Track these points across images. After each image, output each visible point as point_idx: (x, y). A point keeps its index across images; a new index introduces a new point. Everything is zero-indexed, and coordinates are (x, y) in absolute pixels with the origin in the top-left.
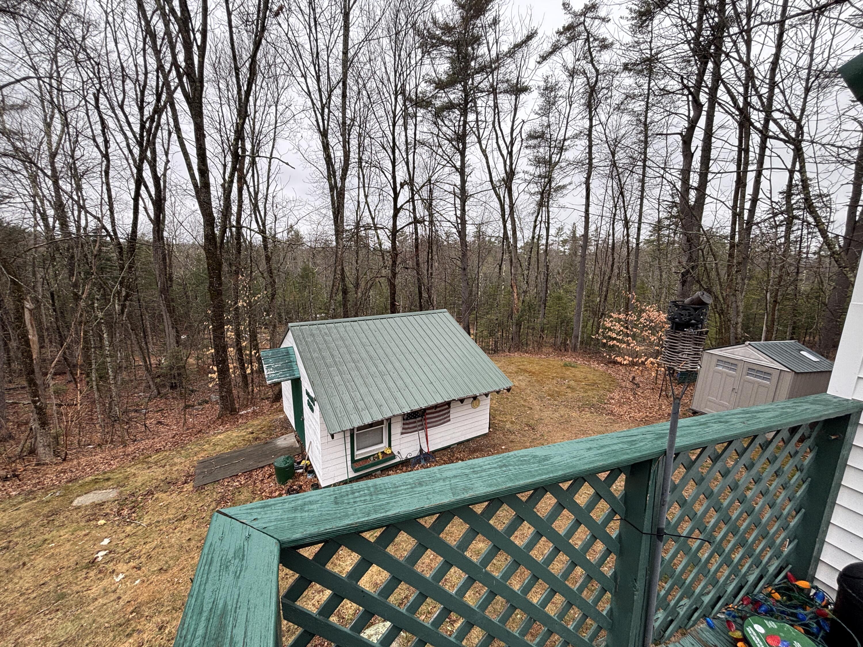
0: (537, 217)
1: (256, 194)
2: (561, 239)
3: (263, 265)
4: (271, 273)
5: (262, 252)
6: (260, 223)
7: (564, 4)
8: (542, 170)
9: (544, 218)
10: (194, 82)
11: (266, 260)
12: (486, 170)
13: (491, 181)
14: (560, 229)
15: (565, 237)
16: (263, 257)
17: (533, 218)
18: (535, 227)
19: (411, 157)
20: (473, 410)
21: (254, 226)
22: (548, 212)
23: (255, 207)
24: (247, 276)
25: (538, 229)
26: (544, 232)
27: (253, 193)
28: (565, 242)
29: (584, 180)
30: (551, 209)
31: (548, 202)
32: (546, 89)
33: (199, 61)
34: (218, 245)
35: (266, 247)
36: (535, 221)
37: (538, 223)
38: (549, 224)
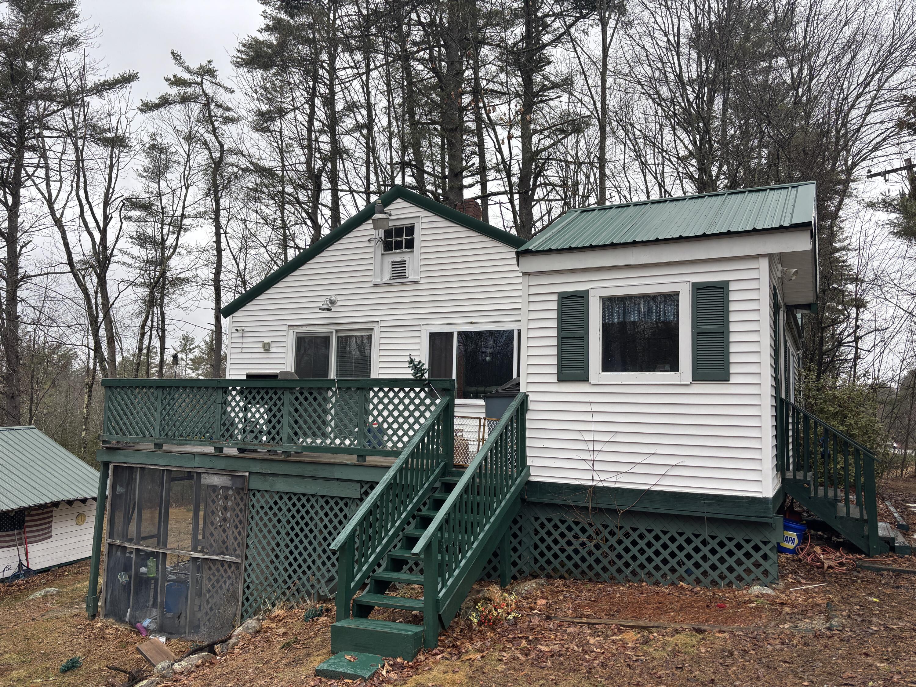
0: (146, 321)
2: (191, 356)
7: (173, 54)
8: (151, 253)
9: (155, 324)
12: (63, 248)
13: (71, 262)
14: (186, 340)
15: (196, 352)
17: (138, 322)
18: (143, 334)
20: (78, 527)
22: (163, 314)
25: (147, 337)
26: (156, 342)
28: (197, 362)
29: (212, 276)
30: (166, 309)
31: (162, 299)
32: (153, 147)
36: (143, 327)
37: (147, 329)
38: (164, 331)
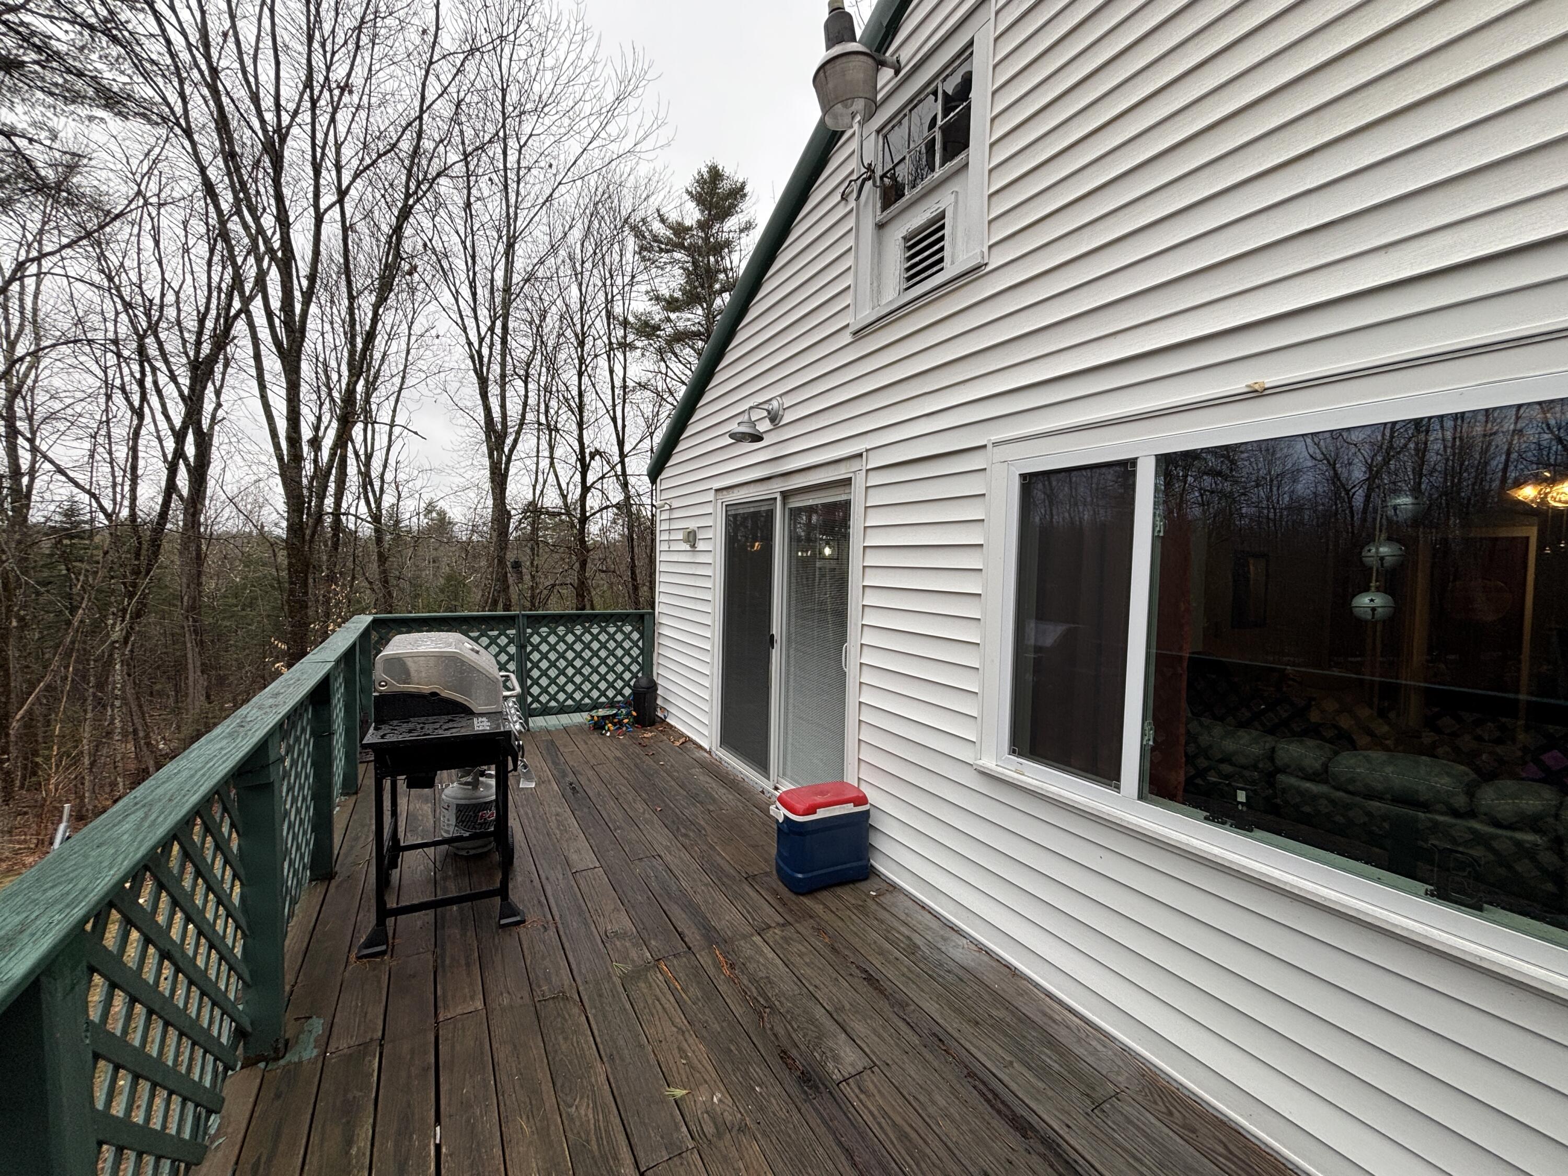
1: (369, 457)
3: (373, 569)
4: (386, 582)
5: (373, 547)
6: (373, 505)
10: (293, 331)
11: (379, 560)
16: (375, 557)
19: (619, 409)
21: (363, 509)
23: (366, 476)
24: (344, 585)
27: (363, 457)
33: (302, 310)
34: (307, 538)
35: (379, 540)
